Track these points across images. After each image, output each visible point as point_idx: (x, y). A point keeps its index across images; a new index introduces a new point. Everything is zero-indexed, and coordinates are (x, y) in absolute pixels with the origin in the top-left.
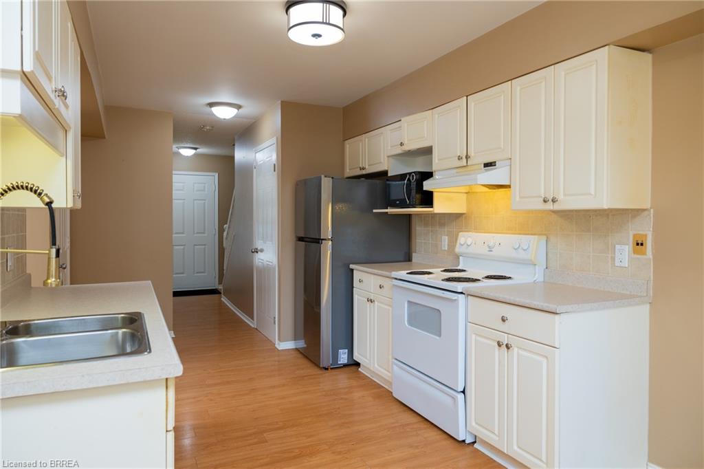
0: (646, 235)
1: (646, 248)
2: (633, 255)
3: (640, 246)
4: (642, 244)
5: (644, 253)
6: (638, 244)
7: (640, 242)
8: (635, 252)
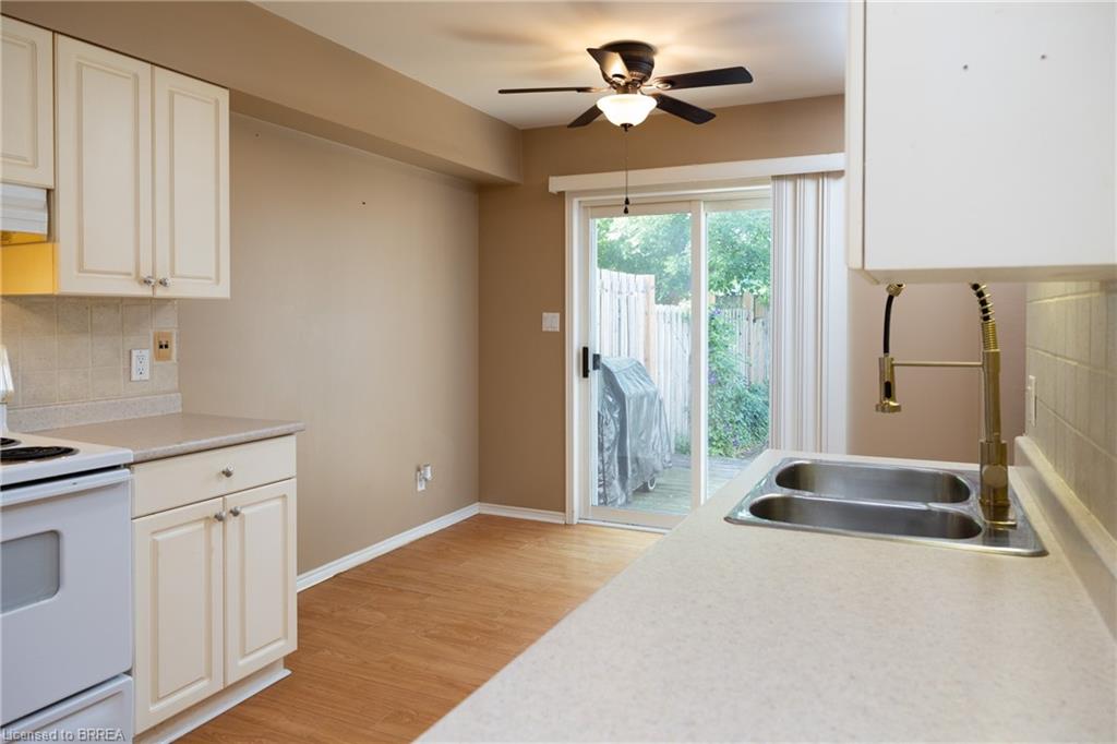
0: (171, 334)
1: (171, 351)
2: (155, 363)
3: (164, 350)
4: (166, 346)
5: (169, 358)
6: (161, 347)
7: (164, 343)
8: (158, 357)
